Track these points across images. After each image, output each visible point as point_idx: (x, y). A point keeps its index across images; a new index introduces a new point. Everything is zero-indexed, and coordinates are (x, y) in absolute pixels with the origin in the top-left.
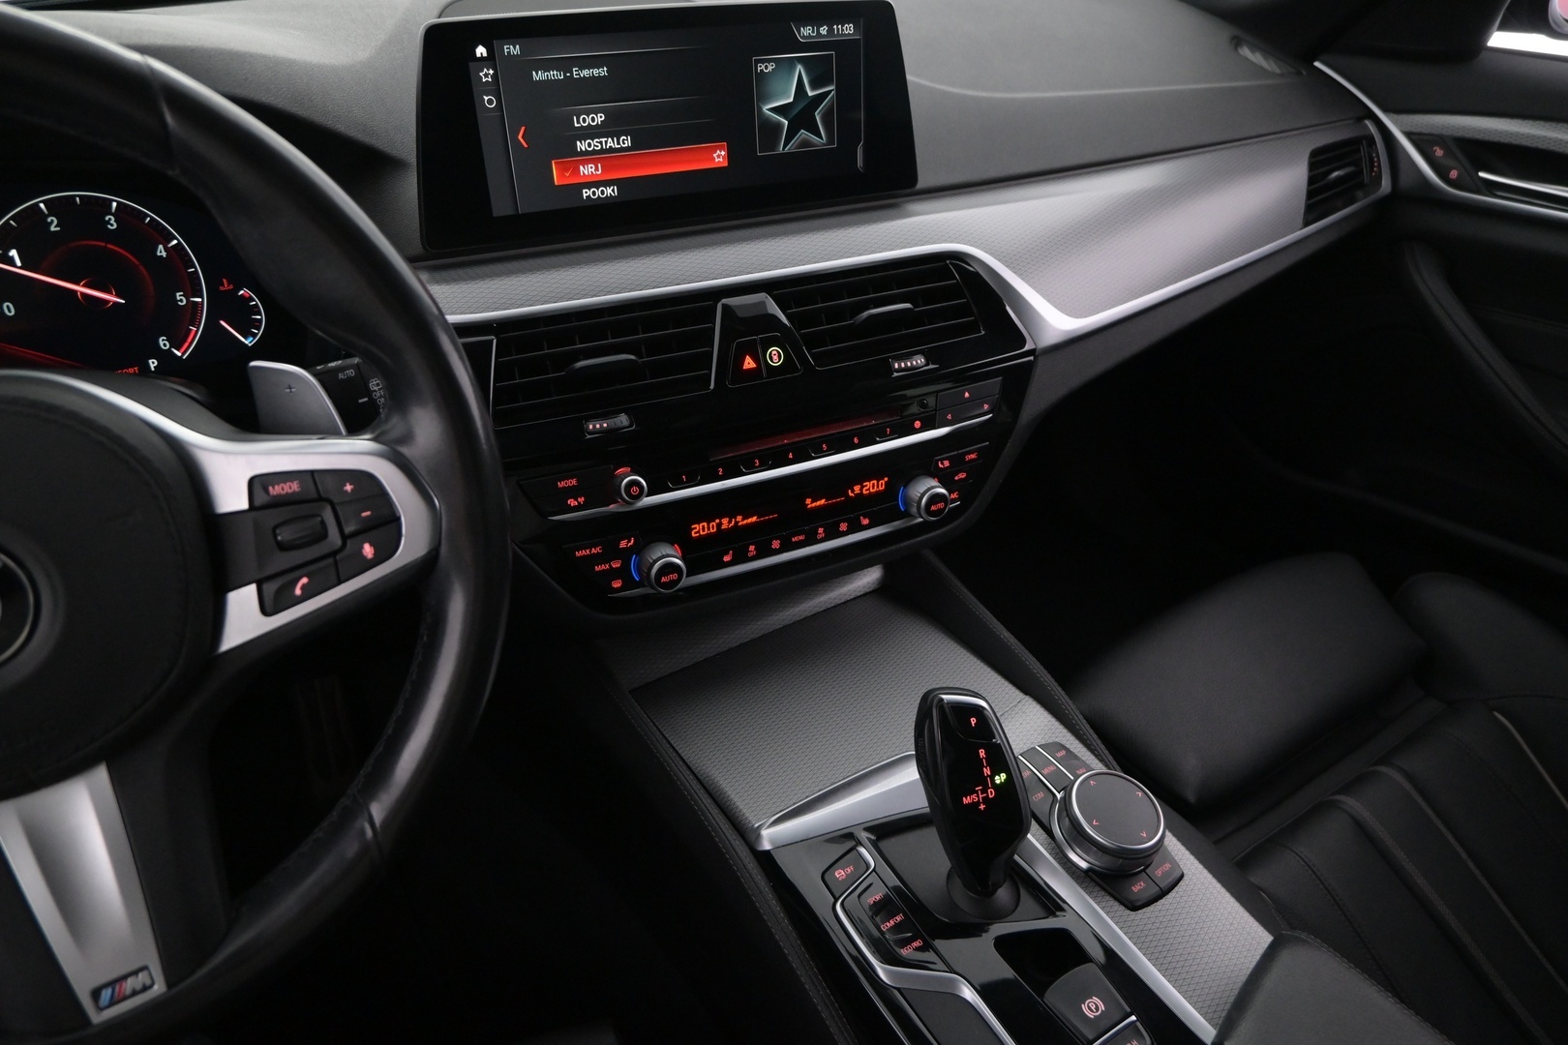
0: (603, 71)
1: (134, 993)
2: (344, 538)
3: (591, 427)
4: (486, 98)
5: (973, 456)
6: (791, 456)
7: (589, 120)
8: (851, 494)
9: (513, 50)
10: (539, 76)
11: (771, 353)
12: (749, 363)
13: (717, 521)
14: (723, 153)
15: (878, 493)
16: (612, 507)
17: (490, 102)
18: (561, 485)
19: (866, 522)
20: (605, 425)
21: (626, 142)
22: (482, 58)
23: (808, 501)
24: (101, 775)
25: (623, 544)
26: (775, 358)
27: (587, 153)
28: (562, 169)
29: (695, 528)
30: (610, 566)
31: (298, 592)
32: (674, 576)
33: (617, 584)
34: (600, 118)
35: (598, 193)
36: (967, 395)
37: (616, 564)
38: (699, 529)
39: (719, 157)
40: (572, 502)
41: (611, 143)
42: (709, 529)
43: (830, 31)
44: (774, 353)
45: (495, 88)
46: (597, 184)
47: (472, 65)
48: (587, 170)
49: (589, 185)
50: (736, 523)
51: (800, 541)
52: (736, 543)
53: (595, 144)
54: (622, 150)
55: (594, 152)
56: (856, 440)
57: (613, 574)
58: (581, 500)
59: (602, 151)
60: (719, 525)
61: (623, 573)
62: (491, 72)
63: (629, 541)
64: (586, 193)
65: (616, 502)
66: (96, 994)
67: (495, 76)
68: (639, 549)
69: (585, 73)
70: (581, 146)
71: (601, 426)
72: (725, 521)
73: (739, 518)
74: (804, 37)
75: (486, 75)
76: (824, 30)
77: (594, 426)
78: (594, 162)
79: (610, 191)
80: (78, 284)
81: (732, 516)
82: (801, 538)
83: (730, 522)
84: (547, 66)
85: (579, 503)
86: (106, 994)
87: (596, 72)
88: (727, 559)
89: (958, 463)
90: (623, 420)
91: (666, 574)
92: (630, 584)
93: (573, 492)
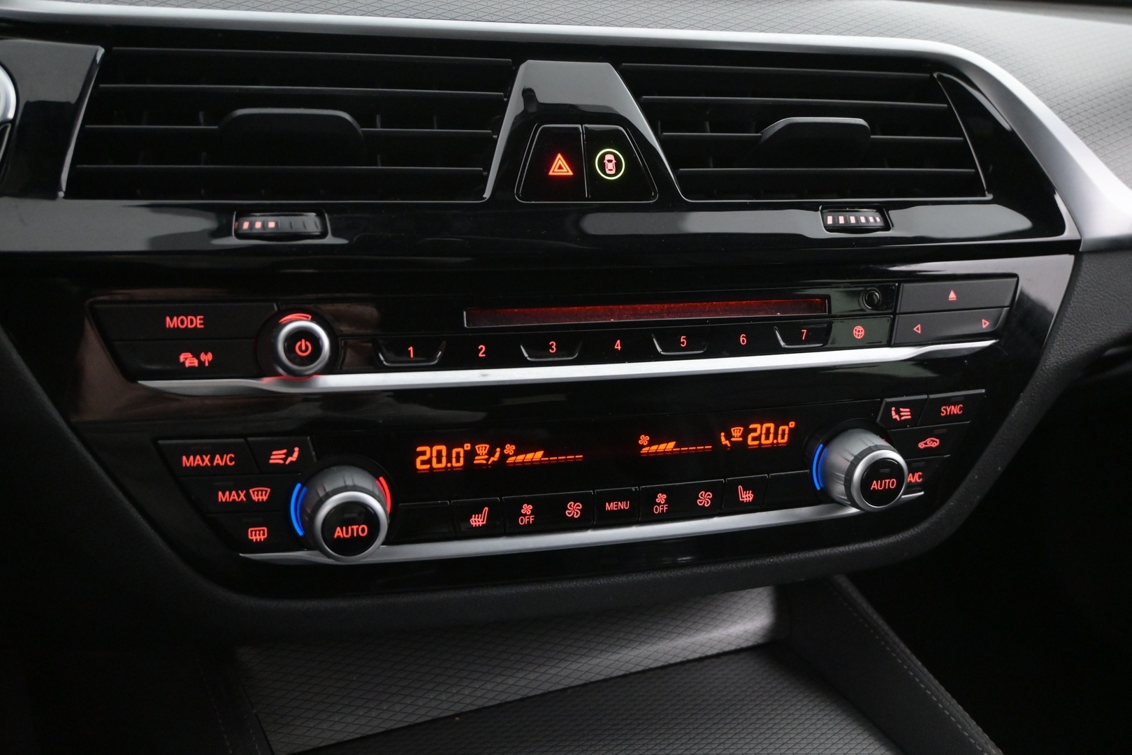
3: (246, 225)
5: (955, 410)
6: (618, 346)
8: (724, 441)
11: (603, 157)
12: (561, 167)
13: (468, 446)
15: (774, 448)
16: (267, 383)
18: (171, 322)
19: (747, 497)
20: (272, 225)
23: (644, 440)
25: (277, 457)
26: (610, 167)
29: (424, 453)
30: (248, 495)
32: (361, 530)
33: (258, 535)
36: (952, 296)
37: (260, 495)
38: (431, 457)
40: (188, 360)
42: (449, 459)
44: (609, 157)
50: (504, 457)
51: (620, 512)
52: (499, 495)
56: (743, 339)
57: (253, 513)
58: (207, 358)
60: (471, 455)
61: (274, 513)
63: (290, 454)
65: (274, 374)
68: (307, 472)
71: (264, 225)
72: (482, 449)
73: (510, 449)
77: (252, 225)
81: (496, 443)
82: (623, 505)
83: (491, 453)
85: (201, 363)
88: (477, 521)
89: (926, 416)
90: (310, 222)
91: (346, 523)
92: (283, 537)
93: (192, 341)
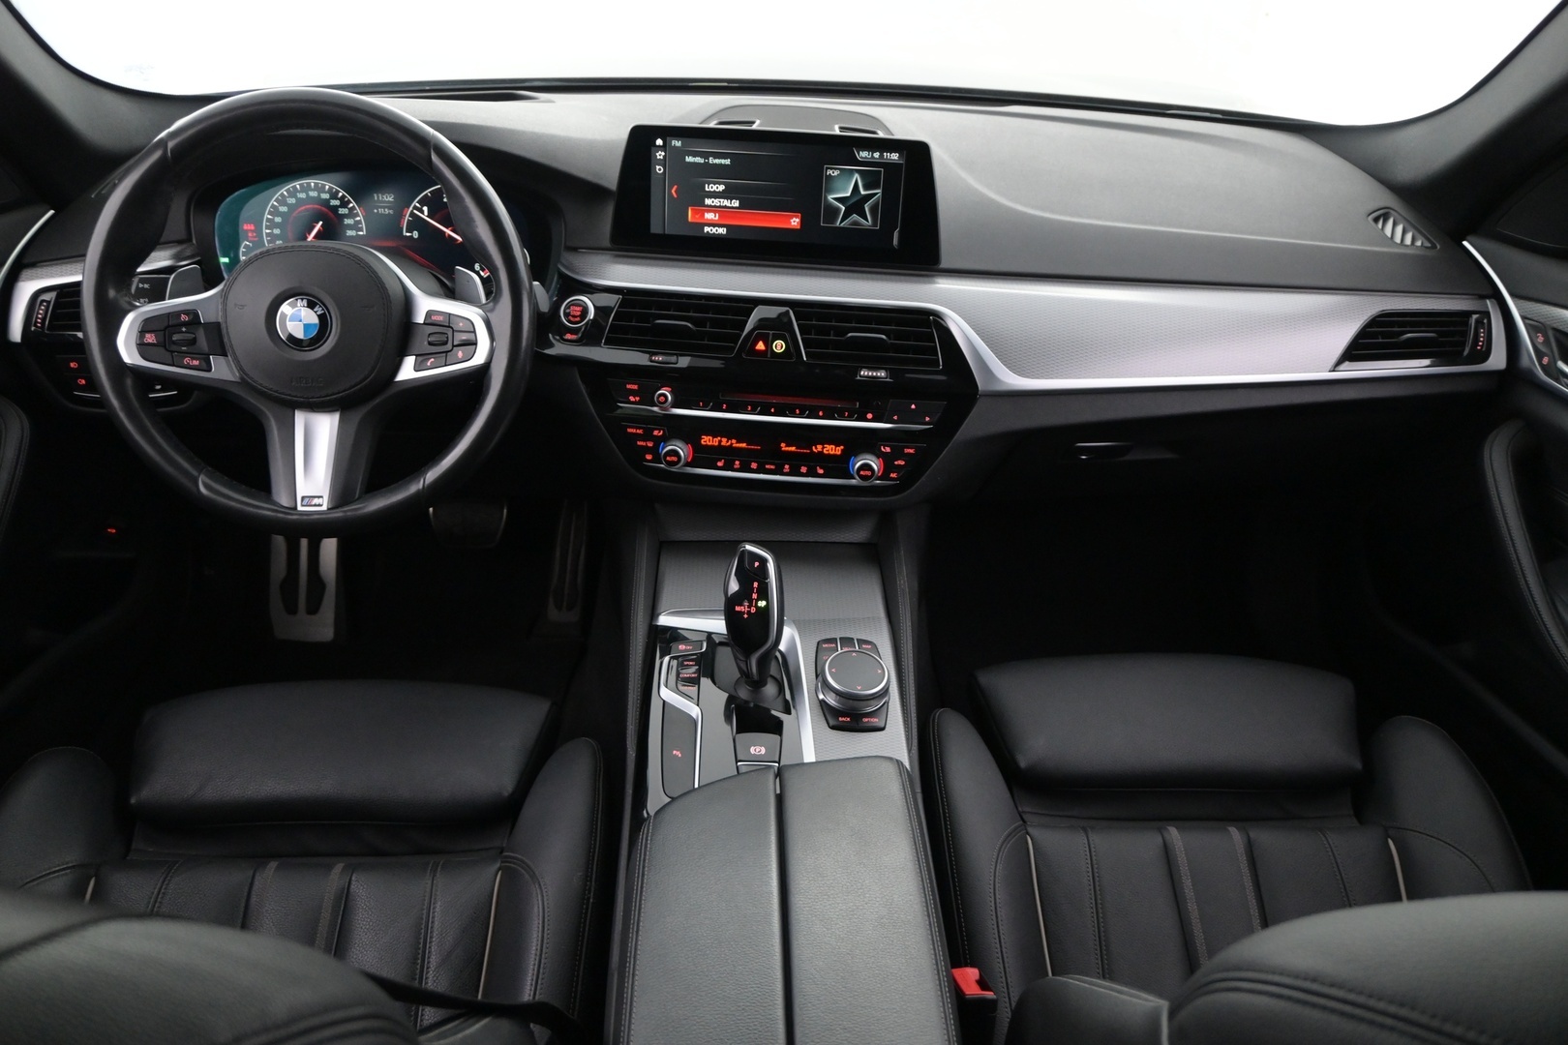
0: (727, 162)
1: (315, 505)
2: (454, 346)
3: (656, 359)
4: (658, 167)
5: (912, 451)
6: (773, 410)
7: (715, 188)
8: (814, 450)
9: (677, 143)
10: (689, 159)
11: (777, 343)
12: (761, 346)
13: (720, 439)
14: (797, 220)
15: (835, 455)
16: (651, 409)
17: (660, 170)
18: (628, 386)
19: (821, 471)
20: (662, 359)
21: (735, 203)
22: (659, 146)
23: (783, 445)
24: (336, 417)
25: (656, 433)
26: (779, 347)
27: (711, 206)
28: (695, 212)
29: (704, 439)
30: (646, 444)
31: (429, 364)
32: (675, 460)
33: (649, 457)
34: (721, 188)
35: (714, 230)
36: (913, 406)
37: (650, 444)
38: (707, 440)
39: (795, 222)
40: (632, 399)
41: (726, 203)
42: (713, 442)
43: (881, 156)
44: (779, 344)
45: (663, 163)
46: (714, 225)
47: (653, 149)
48: (709, 216)
49: (709, 225)
50: (732, 444)
51: (772, 469)
52: (729, 457)
53: (716, 202)
54: (733, 208)
55: (715, 206)
56: (821, 414)
57: (647, 450)
58: (638, 399)
59: (720, 207)
60: (720, 442)
61: (655, 451)
62: (663, 154)
63: (659, 432)
64: (707, 229)
65: (655, 406)
66: (303, 498)
67: (665, 157)
68: (665, 439)
69: (717, 161)
70: (708, 202)
72: (724, 440)
73: (734, 441)
74: (862, 158)
75: (660, 155)
76: (877, 155)
77: (658, 359)
78: (715, 212)
79: (722, 231)
80: (447, 228)
81: (729, 438)
82: (773, 467)
83: (727, 442)
84: (695, 154)
85: (636, 400)
86: (306, 500)
87: (723, 161)
88: (720, 464)
89: (897, 453)
90: (673, 359)
91: (670, 456)
92: (657, 459)
93: (633, 393)
